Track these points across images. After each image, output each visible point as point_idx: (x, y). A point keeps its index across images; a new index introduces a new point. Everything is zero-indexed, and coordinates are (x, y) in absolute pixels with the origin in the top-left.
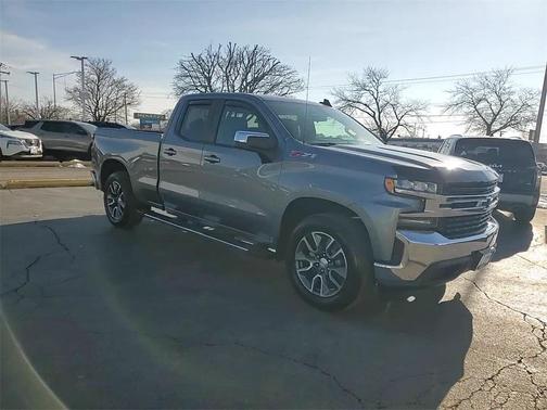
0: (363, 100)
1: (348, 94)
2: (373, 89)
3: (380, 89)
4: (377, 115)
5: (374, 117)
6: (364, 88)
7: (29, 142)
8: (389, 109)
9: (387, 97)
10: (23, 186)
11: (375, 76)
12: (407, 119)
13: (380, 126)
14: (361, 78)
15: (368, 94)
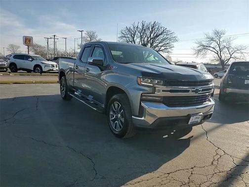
0: (212, 46)
1: (204, 43)
2: (217, 40)
3: (221, 40)
4: (219, 53)
5: (218, 54)
6: (212, 39)
7: (53, 66)
8: (226, 50)
9: (225, 44)
10: (41, 82)
11: (218, 34)
12: (235, 55)
13: (220, 59)
14: (211, 35)
15: (214, 42)
